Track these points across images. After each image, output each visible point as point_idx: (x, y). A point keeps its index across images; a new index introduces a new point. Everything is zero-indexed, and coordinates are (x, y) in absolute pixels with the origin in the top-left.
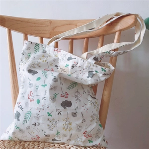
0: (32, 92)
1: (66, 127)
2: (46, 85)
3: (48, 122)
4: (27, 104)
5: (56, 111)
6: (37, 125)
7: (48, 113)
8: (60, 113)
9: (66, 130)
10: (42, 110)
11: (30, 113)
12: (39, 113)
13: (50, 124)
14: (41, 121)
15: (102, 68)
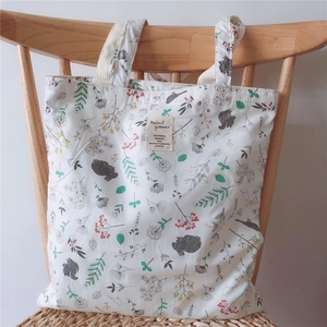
0: (106, 217)
1: (181, 292)
2: (139, 202)
3: (143, 283)
4: (93, 243)
5: (160, 259)
6: (116, 289)
7: (143, 263)
8: (168, 264)
9: (181, 298)
10: (129, 255)
11: (101, 262)
12: (124, 264)
13: (147, 286)
14: (125, 281)
15: (250, 91)
